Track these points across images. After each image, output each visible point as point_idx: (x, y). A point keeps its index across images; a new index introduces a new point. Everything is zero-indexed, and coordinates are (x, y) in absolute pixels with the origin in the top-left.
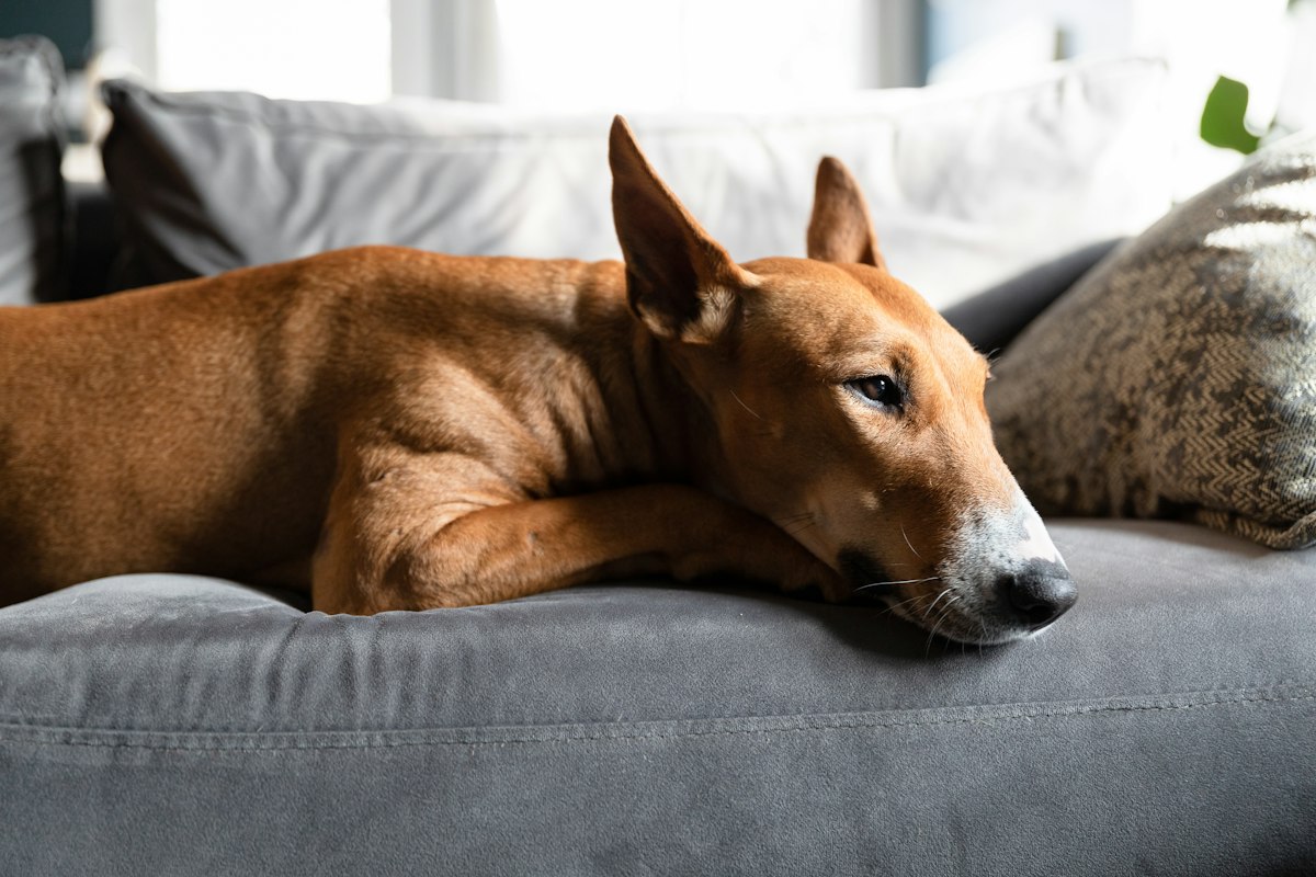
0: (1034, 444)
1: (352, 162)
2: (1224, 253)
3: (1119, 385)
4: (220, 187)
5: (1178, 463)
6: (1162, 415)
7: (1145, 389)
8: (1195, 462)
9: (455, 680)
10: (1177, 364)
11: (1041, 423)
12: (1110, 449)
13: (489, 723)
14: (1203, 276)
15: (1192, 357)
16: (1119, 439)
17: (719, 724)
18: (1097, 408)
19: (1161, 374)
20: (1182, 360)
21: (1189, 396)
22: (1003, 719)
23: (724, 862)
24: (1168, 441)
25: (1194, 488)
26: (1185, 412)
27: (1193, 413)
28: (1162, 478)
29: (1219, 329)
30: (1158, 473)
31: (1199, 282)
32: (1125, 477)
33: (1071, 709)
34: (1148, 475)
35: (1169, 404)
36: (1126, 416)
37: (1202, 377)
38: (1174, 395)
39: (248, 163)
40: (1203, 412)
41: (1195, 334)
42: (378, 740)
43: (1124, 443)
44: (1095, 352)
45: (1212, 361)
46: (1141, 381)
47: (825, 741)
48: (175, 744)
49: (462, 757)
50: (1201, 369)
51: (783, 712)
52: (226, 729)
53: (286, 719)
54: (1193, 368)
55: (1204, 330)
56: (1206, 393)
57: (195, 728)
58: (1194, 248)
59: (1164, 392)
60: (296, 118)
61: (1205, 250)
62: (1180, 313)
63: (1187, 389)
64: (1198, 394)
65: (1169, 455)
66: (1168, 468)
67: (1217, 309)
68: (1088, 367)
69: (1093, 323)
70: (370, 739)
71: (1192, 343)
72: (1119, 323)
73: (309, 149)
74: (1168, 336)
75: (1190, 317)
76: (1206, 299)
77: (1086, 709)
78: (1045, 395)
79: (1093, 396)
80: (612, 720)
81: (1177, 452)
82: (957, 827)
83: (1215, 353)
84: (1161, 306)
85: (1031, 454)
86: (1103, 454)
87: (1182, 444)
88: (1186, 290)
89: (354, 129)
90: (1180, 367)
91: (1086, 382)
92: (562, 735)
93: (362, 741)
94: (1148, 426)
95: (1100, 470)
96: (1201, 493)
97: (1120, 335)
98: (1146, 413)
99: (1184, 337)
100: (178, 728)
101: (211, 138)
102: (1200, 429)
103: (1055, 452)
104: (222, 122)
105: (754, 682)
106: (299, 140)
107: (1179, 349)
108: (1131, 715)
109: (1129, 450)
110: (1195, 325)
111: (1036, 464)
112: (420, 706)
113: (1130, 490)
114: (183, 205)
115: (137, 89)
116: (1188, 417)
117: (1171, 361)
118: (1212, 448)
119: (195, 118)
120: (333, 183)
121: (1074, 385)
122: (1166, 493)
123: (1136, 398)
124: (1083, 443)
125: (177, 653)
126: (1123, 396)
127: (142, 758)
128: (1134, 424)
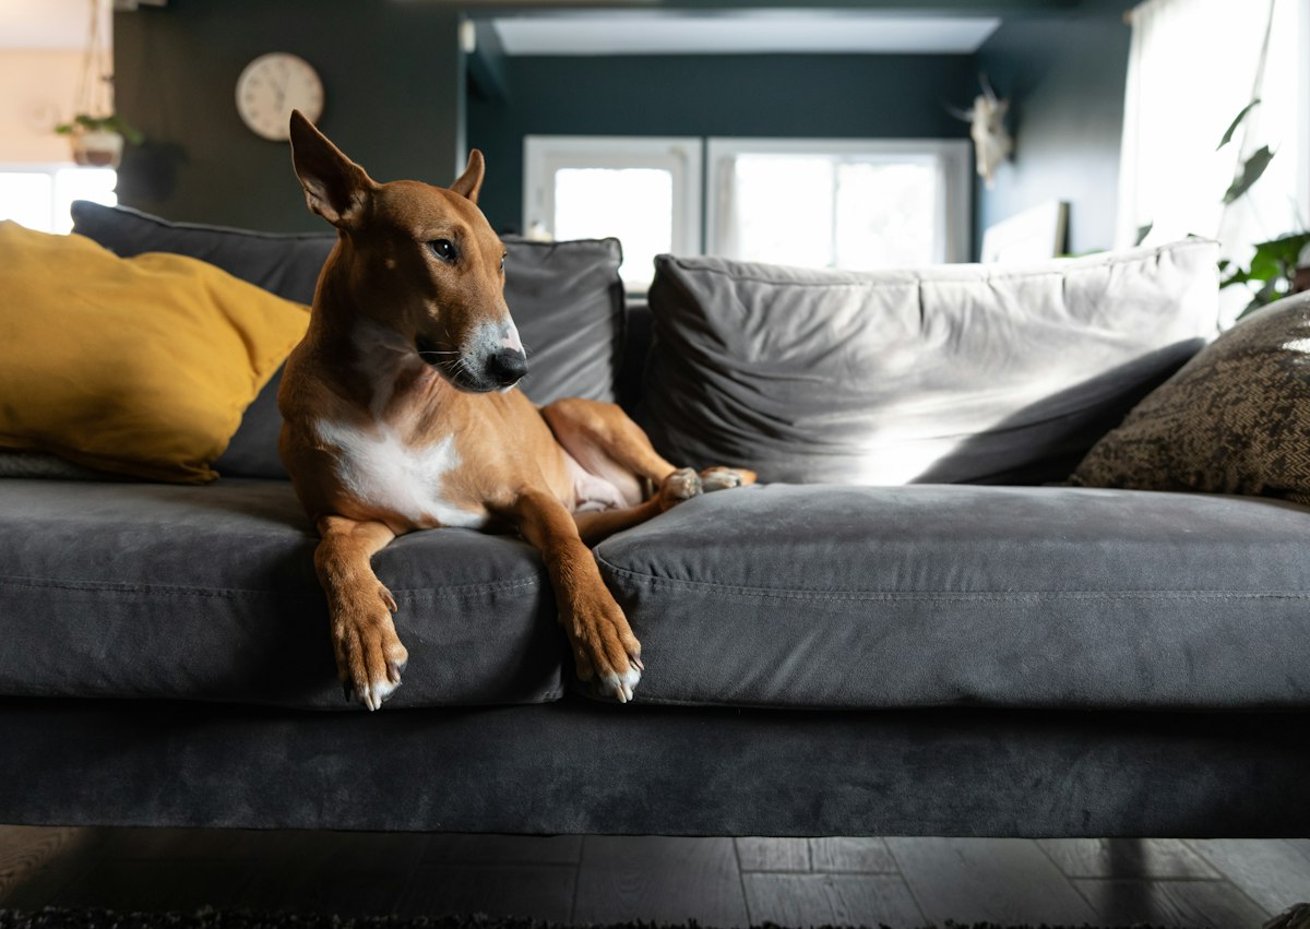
0: (1173, 453)
1: (776, 295)
2: (1296, 354)
3: (1235, 423)
4: (714, 308)
5: (1281, 468)
6: (1268, 442)
7: (1253, 427)
8: (1292, 468)
9: (925, 568)
10: (1275, 414)
11: (1180, 443)
12: (1229, 458)
13: (944, 591)
14: (1283, 366)
15: (1286, 411)
16: (1235, 453)
17: (1061, 595)
18: (1219, 437)
19: (1265, 419)
20: (1278, 412)
21: (1285, 431)
22: (1212, 599)
23: (1065, 665)
24: (1273, 455)
25: (1292, 481)
26: (1284, 440)
27: (1289, 441)
28: (1268, 474)
29: (1301, 396)
30: (1265, 472)
31: (1283, 369)
32: (1239, 473)
33: (1250, 595)
34: (1256, 473)
35: (1272, 435)
36: (1242, 441)
37: (1294, 422)
38: (1275, 430)
39: (726, 296)
40: (1297, 441)
41: (1285, 398)
42: (889, 597)
43: (1239, 456)
44: (1212, 405)
45: (1299, 413)
46: (1250, 422)
47: (1117, 605)
48: (791, 596)
49: (931, 607)
50: (1292, 418)
51: (1094, 590)
52: (815, 589)
53: (844, 585)
54: (1286, 418)
55: (1292, 396)
56: (1298, 430)
57: (800, 588)
58: (1274, 350)
59: (1267, 429)
60: (747, 274)
61: (1283, 351)
62: (1273, 386)
63: (1283, 428)
64: (1292, 431)
65: (1273, 463)
66: (1273, 470)
67: (1298, 385)
68: (1209, 413)
69: (1209, 389)
70: (885, 596)
71: (1283, 403)
72: (1228, 389)
73: (755, 289)
74: (1266, 399)
75: (1281, 388)
76: (1290, 379)
77: (1258, 596)
78: (1180, 427)
79: (1216, 428)
80: (1005, 591)
81: (1280, 462)
82: (1188, 653)
83: (1301, 409)
84: (1258, 382)
85: (1171, 459)
86: (1225, 460)
87: (1283, 458)
88: (1275, 373)
89: (775, 279)
90: (1277, 416)
91: (1210, 421)
92: (981, 598)
93: (882, 597)
94: (1256, 447)
95: (1222, 469)
96: (1297, 484)
97: (1232, 396)
98: (1256, 439)
99: (1278, 399)
100: (792, 588)
101: (709, 284)
102: (1295, 450)
103: (1190, 458)
104: (712, 275)
105: (1078, 573)
106: (749, 284)
107: (1275, 406)
108: (1283, 600)
109: (1242, 459)
110: (1284, 393)
111: (1174, 463)
112: (908, 580)
113: (1242, 481)
114: (698, 319)
115: (673, 258)
116: (1286, 443)
117: (1271, 413)
118: (1305, 461)
119: (699, 273)
120: (767, 308)
121: (1200, 423)
122: (1270, 483)
123: (1246, 432)
124: (1209, 454)
125: (785, 549)
126: (1238, 430)
127: (776, 603)
128: (1246, 445)
